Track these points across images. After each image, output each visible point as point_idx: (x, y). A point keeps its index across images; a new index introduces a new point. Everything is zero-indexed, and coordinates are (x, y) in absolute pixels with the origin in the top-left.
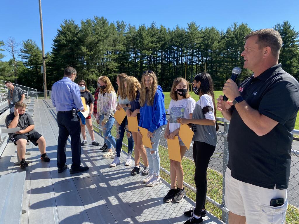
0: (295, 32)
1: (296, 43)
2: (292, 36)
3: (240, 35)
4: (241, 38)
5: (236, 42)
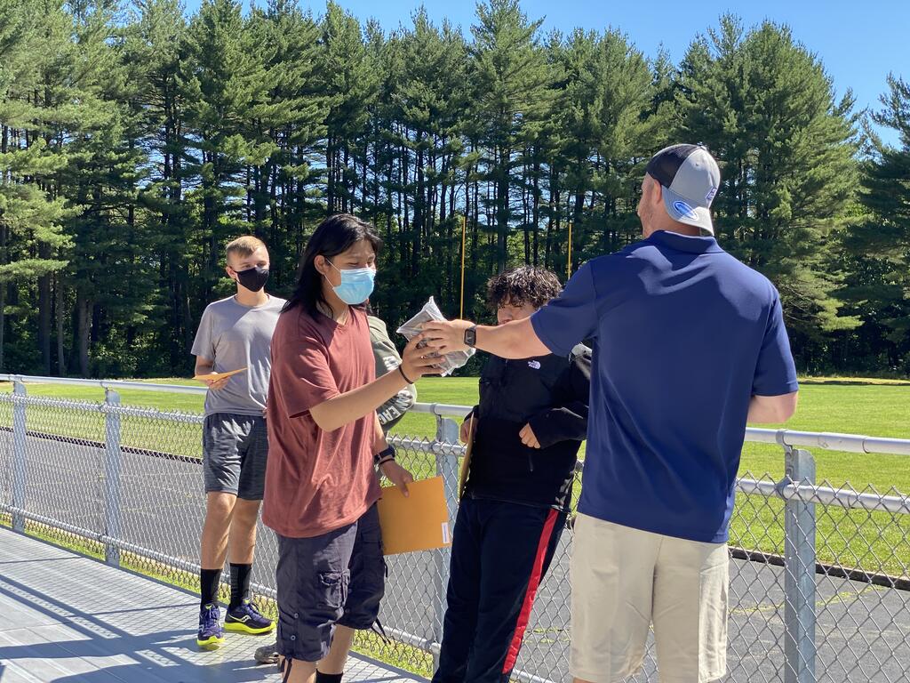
3: (753, 86)
4: (760, 99)
5: (731, 122)
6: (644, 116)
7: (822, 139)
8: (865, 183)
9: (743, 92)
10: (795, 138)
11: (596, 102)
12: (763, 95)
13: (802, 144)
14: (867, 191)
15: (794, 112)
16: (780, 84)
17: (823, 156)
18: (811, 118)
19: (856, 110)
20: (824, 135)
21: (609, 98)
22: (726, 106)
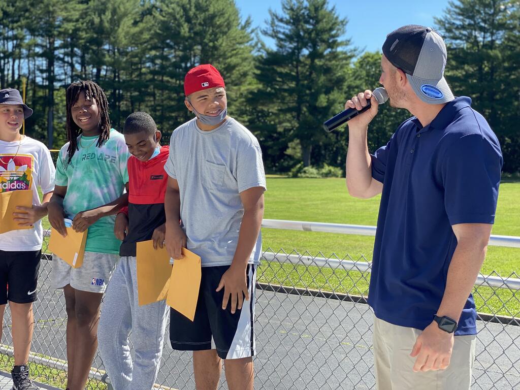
0: (337, 18)
1: (339, 49)
2: (331, 29)
3: (197, 10)
4: (201, 18)
5: (185, 30)
6: (135, 23)
7: (234, 42)
8: (257, 68)
9: (191, 13)
10: (220, 41)
11: (107, 13)
12: (202, 15)
13: (224, 44)
14: (258, 72)
15: (220, 26)
16: (212, 10)
17: (235, 52)
18: (229, 29)
19: (253, 26)
20: (235, 40)
21: (114, 12)
22: (182, 20)
